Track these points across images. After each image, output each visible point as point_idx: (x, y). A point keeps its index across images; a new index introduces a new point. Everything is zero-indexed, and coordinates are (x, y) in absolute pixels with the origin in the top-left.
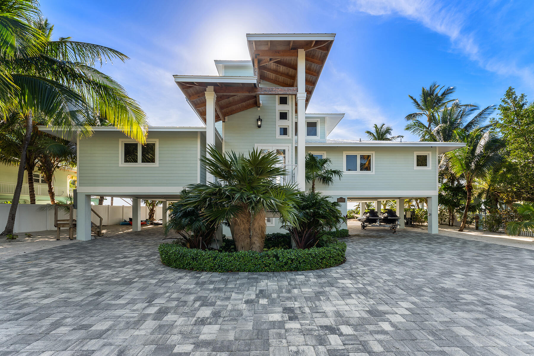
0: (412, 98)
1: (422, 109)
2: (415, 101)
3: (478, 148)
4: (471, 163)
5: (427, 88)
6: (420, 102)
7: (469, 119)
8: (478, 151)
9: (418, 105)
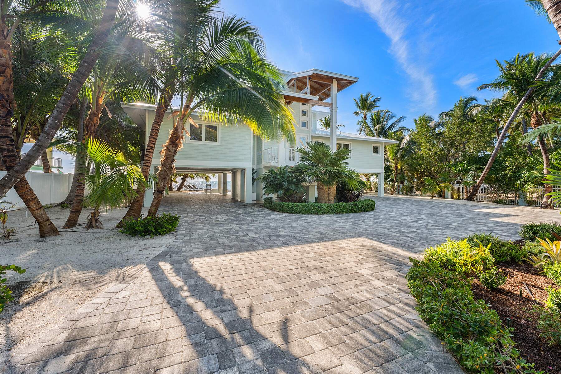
0: (355, 100)
1: (360, 109)
2: (357, 103)
3: (402, 144)
4: (398, 153)
5: (364, 95)
6: (360, 105)
7: (390, 123)
8: (402, 146)
9: (359, 106)
